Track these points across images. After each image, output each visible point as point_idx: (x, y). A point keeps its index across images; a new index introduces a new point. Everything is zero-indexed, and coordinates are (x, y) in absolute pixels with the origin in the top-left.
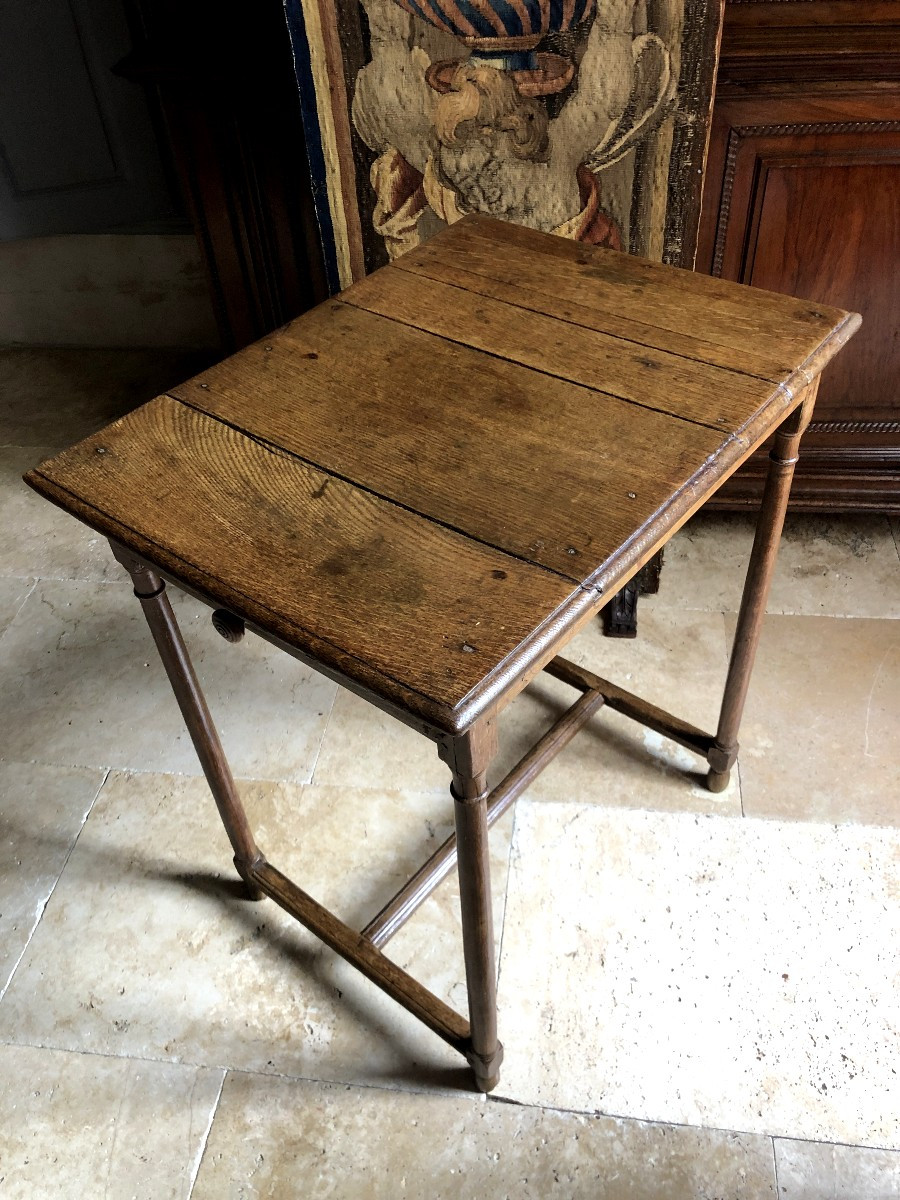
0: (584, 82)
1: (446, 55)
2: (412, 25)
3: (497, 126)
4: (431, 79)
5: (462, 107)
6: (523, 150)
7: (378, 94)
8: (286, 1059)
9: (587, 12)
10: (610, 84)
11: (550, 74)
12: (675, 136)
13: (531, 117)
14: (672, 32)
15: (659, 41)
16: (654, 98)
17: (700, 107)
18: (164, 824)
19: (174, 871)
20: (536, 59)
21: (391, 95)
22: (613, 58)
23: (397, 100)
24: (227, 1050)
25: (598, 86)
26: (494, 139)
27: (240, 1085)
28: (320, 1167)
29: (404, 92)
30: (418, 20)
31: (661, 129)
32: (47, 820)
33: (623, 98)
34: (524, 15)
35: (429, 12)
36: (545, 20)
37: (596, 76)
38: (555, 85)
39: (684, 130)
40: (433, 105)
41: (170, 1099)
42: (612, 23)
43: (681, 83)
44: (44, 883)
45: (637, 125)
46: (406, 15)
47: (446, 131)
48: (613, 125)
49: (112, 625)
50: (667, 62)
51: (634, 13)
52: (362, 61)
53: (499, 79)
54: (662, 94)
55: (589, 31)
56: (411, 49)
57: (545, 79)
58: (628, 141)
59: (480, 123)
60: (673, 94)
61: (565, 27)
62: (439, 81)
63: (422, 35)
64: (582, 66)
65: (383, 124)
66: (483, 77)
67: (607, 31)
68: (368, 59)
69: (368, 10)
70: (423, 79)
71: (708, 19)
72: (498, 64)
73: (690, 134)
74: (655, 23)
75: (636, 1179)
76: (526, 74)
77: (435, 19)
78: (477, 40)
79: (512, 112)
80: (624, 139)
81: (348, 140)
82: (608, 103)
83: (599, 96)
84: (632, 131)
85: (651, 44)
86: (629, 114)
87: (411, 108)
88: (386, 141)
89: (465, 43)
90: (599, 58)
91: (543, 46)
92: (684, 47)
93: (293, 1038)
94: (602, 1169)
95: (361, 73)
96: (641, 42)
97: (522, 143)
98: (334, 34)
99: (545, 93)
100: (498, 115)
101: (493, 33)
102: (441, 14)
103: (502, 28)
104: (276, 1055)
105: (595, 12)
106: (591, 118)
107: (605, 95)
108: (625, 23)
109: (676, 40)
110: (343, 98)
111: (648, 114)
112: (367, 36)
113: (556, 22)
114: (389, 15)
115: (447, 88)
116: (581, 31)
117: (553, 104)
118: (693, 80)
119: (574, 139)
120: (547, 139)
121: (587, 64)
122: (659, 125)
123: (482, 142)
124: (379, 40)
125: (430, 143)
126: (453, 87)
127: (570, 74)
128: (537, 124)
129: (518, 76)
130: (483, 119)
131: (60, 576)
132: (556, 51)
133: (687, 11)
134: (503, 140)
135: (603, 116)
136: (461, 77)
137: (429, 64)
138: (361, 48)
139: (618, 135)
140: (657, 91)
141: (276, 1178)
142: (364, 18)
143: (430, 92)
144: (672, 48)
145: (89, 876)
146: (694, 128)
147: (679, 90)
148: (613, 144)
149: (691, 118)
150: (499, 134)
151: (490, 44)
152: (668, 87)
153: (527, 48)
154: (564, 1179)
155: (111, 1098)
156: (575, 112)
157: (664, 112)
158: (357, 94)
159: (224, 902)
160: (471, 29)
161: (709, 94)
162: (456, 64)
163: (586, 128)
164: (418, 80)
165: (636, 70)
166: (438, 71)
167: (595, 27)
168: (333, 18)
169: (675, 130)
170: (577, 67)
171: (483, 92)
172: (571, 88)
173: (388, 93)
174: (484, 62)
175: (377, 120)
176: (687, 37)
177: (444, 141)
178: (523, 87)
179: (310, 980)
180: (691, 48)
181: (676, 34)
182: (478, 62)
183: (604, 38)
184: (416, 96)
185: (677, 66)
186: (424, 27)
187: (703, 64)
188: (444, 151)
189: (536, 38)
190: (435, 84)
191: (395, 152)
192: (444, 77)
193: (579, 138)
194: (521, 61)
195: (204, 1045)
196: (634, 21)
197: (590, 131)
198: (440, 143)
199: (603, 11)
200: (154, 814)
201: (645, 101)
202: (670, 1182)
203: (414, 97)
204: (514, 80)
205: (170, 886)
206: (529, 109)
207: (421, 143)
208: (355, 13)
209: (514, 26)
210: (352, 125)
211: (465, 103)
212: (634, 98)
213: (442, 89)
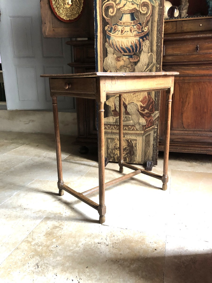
0: (141, 60)
1: (119, 55)
2: (114, 51)
3: (127, 67)
4: (116, 59)
5: (121, 63)
6: (131, 71)
7: (108, 61)
8: (59, 216)
9: (141, 49)
10: (145, 60)
11: (135, 59)
12: (156, 69)
13: (132, 65)
14: (154, 52)
15: (152, 54)
16: (152, 63)
17: (160, 64)
18: (45, 186)
19: (44, 191)
20: (133, 56)
21: (110, 62)
22: (145, 56)
23: (111, 62)
24: (47, 214)
25: (143, 60)
26: (126, 69)
27: (48, 218)
28: (61, 230)
29: (112, 61)
30: (115, 51)
31: (154, 67)
32: (21, 184)
33: (147, 63)
34: (131, 50)
35: (117, 49)
36: (135, 51)
37: (143, 59)
38: (136, 60)
39: (157, 68)
40: (116, 63)
41: (32, 219)
42: (145, 51)
43: (156, 60)
44: (17, 191)
45: (150, 67)
46: (113, 50)
47: (118, 67)
48: (146, 67)
49: (44, 163)
50: (154, 57)
51: (148, 50)
52: (106, 56)
53: (127, 59)
54: (153, 62)
55: (141, 52)
56: (114, 55)
57: (134, 59)
58: (148, 69)
59: (124, 66)
60: (155, 62)
61: (138, 51)
62: (118, 60)
63: (115, 53)
64: (140, 57)
65: (108, 66)
66: (125, 59)
67: (144, 52)
68: (107, 56)
69: (107, 49)
70: (115, 59)
71: (160, 50)
72: (127, 57)
73: (158, 68)
74: (152, 51)
75: (133, 238)
76: (131, 58)
77: (118, 50)
78: (124, 53)
79: (129, 64)
80: (147, 69)
81: (102, 69)
82: (145, 63)
83: (143, 62)
84: (149, 68)
85: (151, 54)
86: (148, 65)
87: (113, 63)
88: (108, 69)
89: (122, 54)
90: (143, 56)
91: (134, 55)
92: (157, 55)
93: (61, 214)
94: (125, 236)
95: (105, 58)
96: (150, 54)
97: (131, 70)
98: (102, 52)
99: (134, 61)
100: (127, 65)
101: (126, 52)
102: (118, 49)
103: (128, 52)
104: (57, 215)
105: (142, 49)
106: (142, 66)
107: (144, 62)
108: (147, 51)
109: (155, 54)
110: (102, 62)
111: (151, 65)
112: (107, 53)
113: (136, 51)
114: (111, 50)
115: (119, 61)
116: (140, 52)
117: (136, 63)
118: (158, 60)
119: (139, 69)
120: (135, 69)
121: (141, 57)
122: (153, 67)
123: (124, 69)
124: (109, 53)
125: (116, 69)
126: (120, 60)
127: (138, 59)
128: (133, 66)
129: (130, 59)
130: (124, 65)
131: (36, 157)
132: (136, 55)
133: (157, 49)
134: (128, 69)
135: (144, 65)
136: (121, 59)
137: (116, 57)
138: (106, 54)
139: (146, 68)
140: (153, 61)
141: (51, 231)
142: (107, 50)
143: (116, 61)
144: (155, 55)
145: (27, 190)
146: (159, 68)
147: (156, 61)
148: (146, 70)
149: (158, 66)
150: (127, 68)
151: (126, 54)
152: (154, 61)
153: (132, 54)
154: (115, 237)
155: (19, 217)
156: (139, 64)
157: (154, 65)
158: (105, 61)
159: (53, 196)
160: (123, 52)
161: (161, 62)
162: (120, 57)
163: (141, 67)
164: (114, 59)
165: (149, 58)
166: (118, 58)
167: (142, 52)
168: (102, 50)
169: (156, 68)
170: (140, 58)
171: (125, 61)
172: (139, 61)
173: (109, 61)
174: (125, 57)
175: (107, 66)
176: (157, 53)
177: (118, 69)
178: (131, 61)
179: (68, 206)
180: (158, 55)
181: (155, 53)
182: (124, 57)
183: (144, 53)
184: (114, 62)
185: (156, 58)
186: (116, 52)
187: (160, 57)
188: (118, 71)
189: (133, 53)
190: (117, 60)
191: (110, 71)
192: (118, 59)
193: (140, 69)
194: (131, 56)
195: (42, 213)
196: (148, 51)
197: (142, 68)
198: (117, 69)
199: (143, 49)
200: (43, 184)
201: (151, 63)
202: (140, 239)
203: (113, 62)
204: (130, 60)
205: (43, 193)
206: (132, 64)
207: (114, 69)
208: (105, 49)
209: (130, 51)
210: (103, 66)
211: (122, 63)
212: (149, 62)
213: (118, 61)
